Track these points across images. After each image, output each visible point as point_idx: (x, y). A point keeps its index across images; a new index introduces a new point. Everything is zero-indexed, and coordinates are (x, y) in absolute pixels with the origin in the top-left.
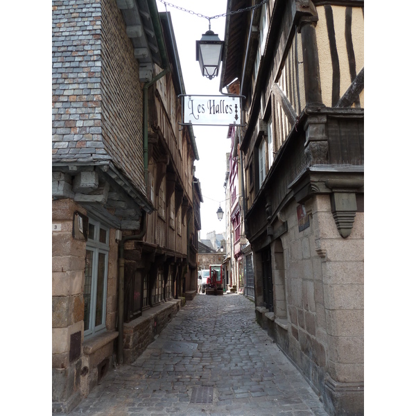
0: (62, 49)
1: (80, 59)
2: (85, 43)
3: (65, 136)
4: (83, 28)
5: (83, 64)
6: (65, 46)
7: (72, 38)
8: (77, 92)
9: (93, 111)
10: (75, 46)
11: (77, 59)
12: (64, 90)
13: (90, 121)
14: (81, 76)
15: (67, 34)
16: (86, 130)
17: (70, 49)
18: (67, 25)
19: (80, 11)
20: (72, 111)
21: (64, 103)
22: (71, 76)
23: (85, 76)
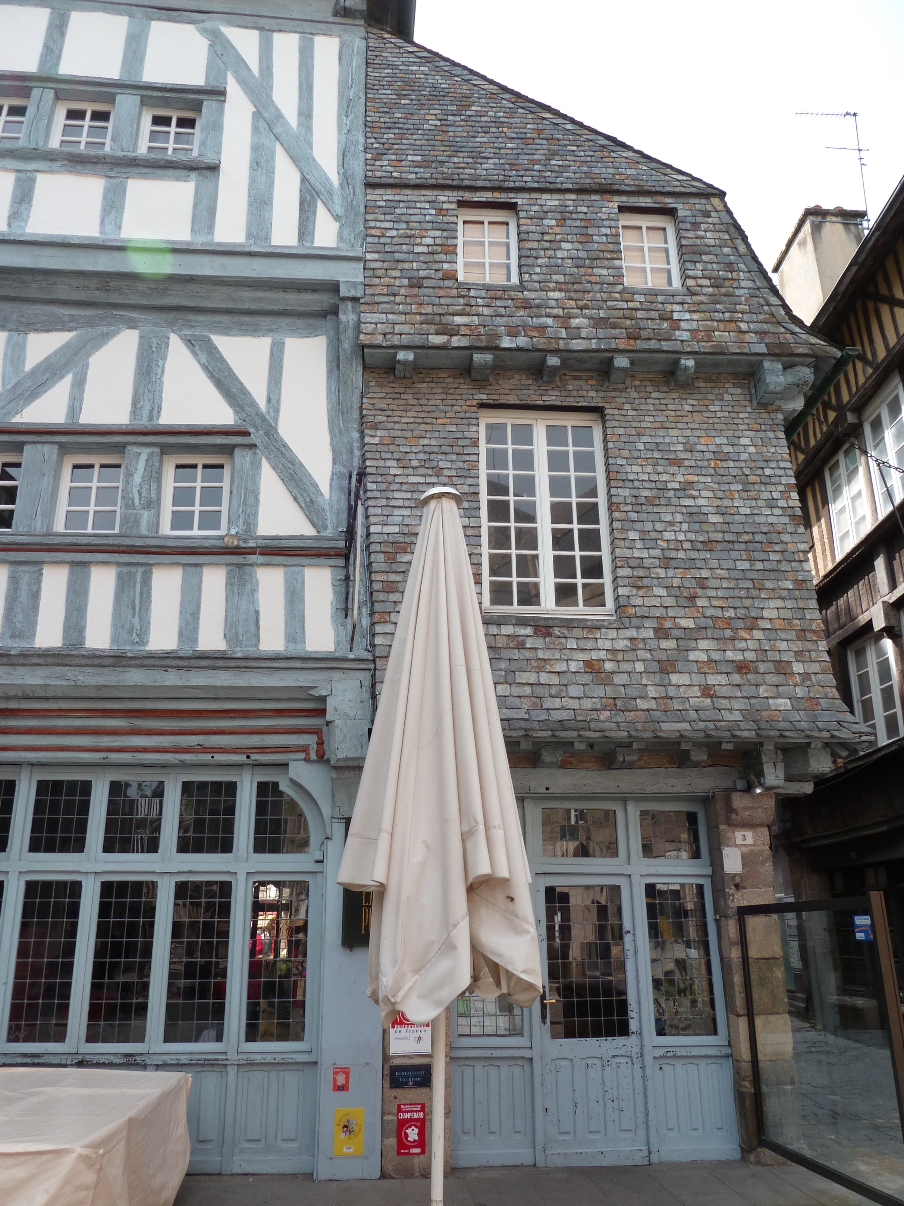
0: (745, 537)
1: (777, 557)
2: (780, 529)
3: (780, 688)
4: (771, 504)
5: (784, 566)
6: (748, 533)
7: (757, 519)
8: (784, 614)
9: (815, 648)
10: (765, 533)
11: (773, 557)
12: (762, 608)
13: (813, 665)
14: (785, 586)
15: (748, 511)
16: (810, 679)
17: (758, 537)
18: (744, 495)
19: (759, 472)
20: (783, 646)
21: (766, 632)
22: (769, 585)
23: (791, 587)
